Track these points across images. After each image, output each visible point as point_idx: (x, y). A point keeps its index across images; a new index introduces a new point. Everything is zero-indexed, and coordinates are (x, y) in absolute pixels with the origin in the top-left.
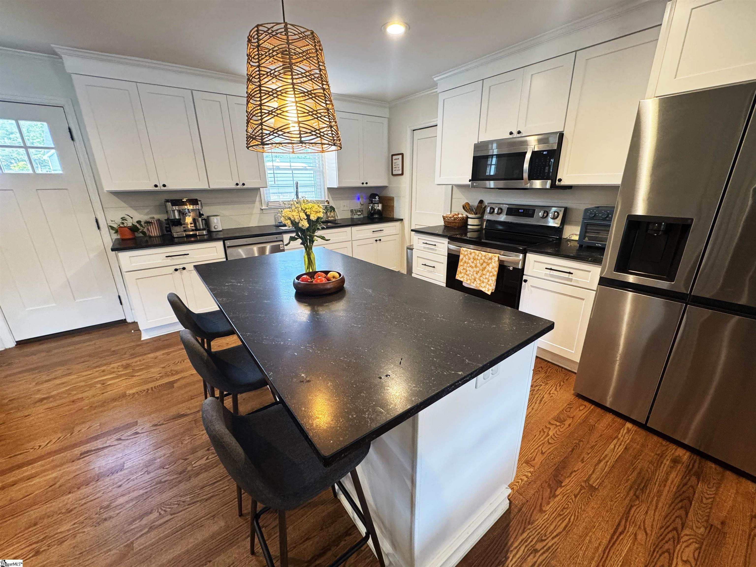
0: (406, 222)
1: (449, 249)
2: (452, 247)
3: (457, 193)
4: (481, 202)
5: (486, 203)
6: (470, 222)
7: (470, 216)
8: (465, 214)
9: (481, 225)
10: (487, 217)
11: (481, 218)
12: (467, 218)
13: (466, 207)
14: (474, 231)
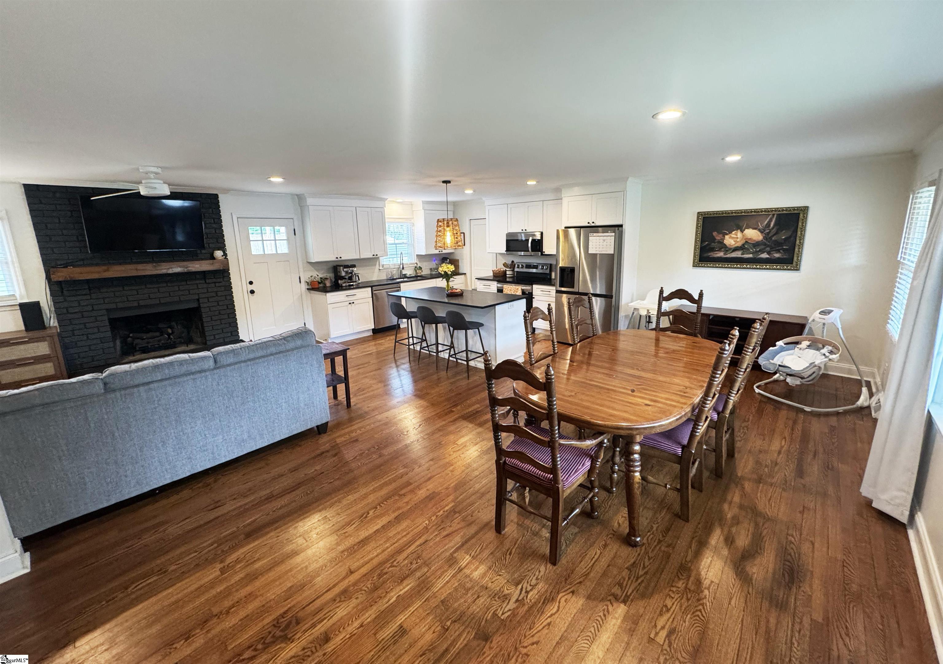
0: (468, 275)
1: (497, 287)
2: (499, 285)
3: (499, 257)
4: (513, 262)
5: (515, 262)
6: (508, 273)
7: (507, 269)
8: (505, 269)
9: (514, 274)
10: (516, 270)
11: (513, 270)
12: (506, 270)
13: (505, 265)
14: (509, 278)
